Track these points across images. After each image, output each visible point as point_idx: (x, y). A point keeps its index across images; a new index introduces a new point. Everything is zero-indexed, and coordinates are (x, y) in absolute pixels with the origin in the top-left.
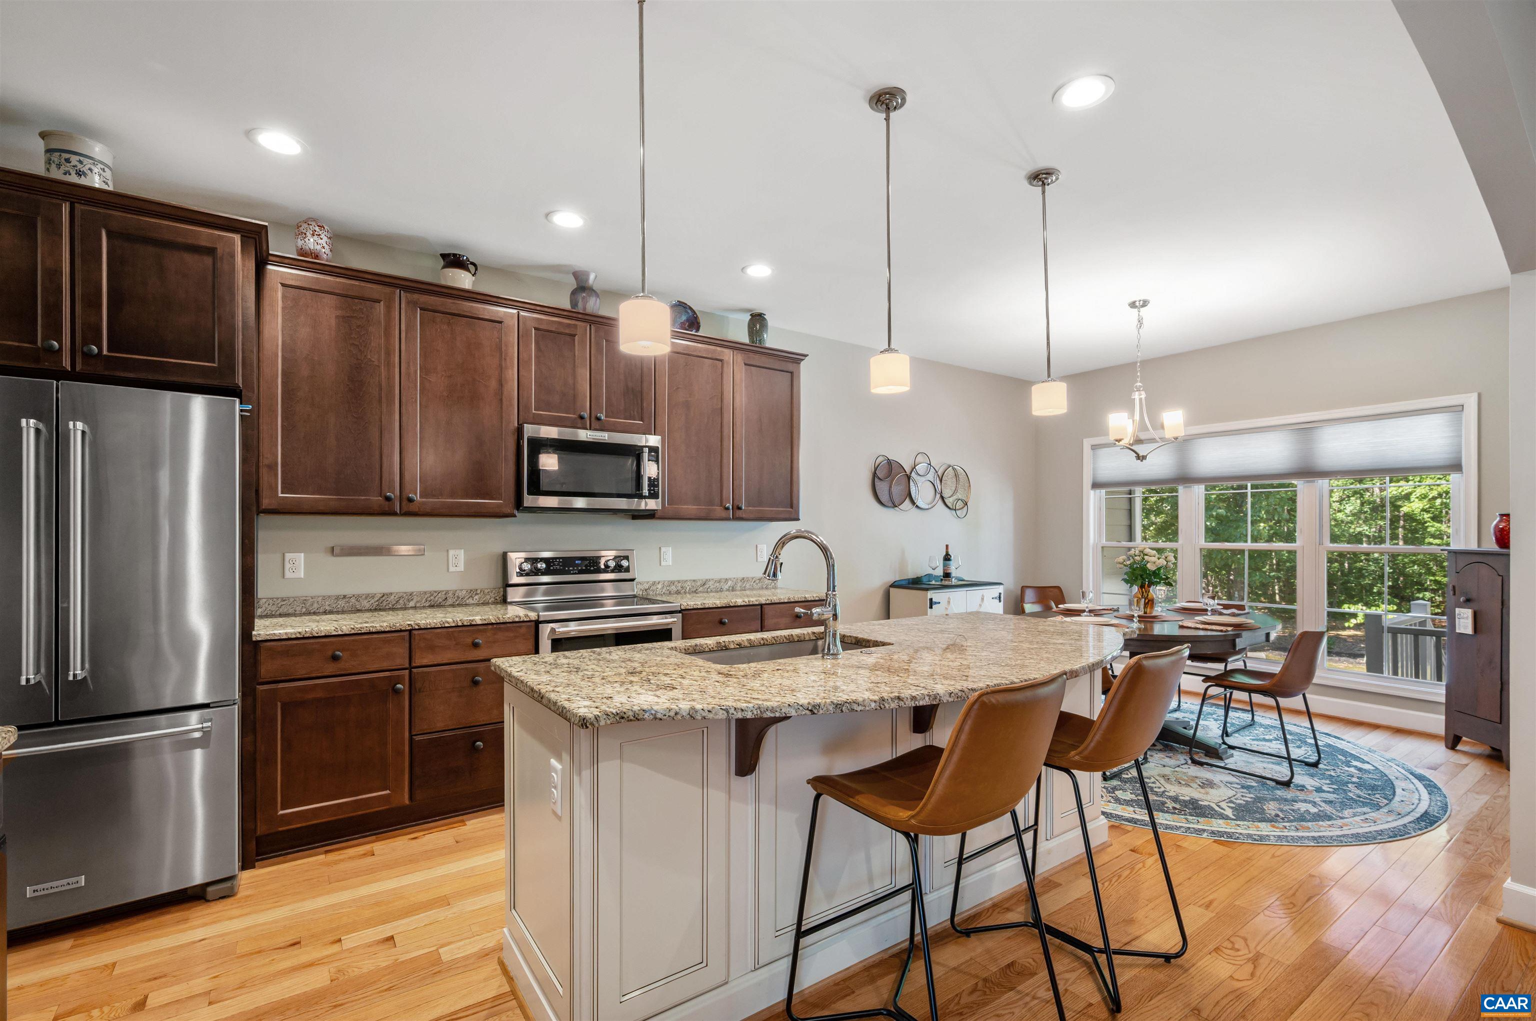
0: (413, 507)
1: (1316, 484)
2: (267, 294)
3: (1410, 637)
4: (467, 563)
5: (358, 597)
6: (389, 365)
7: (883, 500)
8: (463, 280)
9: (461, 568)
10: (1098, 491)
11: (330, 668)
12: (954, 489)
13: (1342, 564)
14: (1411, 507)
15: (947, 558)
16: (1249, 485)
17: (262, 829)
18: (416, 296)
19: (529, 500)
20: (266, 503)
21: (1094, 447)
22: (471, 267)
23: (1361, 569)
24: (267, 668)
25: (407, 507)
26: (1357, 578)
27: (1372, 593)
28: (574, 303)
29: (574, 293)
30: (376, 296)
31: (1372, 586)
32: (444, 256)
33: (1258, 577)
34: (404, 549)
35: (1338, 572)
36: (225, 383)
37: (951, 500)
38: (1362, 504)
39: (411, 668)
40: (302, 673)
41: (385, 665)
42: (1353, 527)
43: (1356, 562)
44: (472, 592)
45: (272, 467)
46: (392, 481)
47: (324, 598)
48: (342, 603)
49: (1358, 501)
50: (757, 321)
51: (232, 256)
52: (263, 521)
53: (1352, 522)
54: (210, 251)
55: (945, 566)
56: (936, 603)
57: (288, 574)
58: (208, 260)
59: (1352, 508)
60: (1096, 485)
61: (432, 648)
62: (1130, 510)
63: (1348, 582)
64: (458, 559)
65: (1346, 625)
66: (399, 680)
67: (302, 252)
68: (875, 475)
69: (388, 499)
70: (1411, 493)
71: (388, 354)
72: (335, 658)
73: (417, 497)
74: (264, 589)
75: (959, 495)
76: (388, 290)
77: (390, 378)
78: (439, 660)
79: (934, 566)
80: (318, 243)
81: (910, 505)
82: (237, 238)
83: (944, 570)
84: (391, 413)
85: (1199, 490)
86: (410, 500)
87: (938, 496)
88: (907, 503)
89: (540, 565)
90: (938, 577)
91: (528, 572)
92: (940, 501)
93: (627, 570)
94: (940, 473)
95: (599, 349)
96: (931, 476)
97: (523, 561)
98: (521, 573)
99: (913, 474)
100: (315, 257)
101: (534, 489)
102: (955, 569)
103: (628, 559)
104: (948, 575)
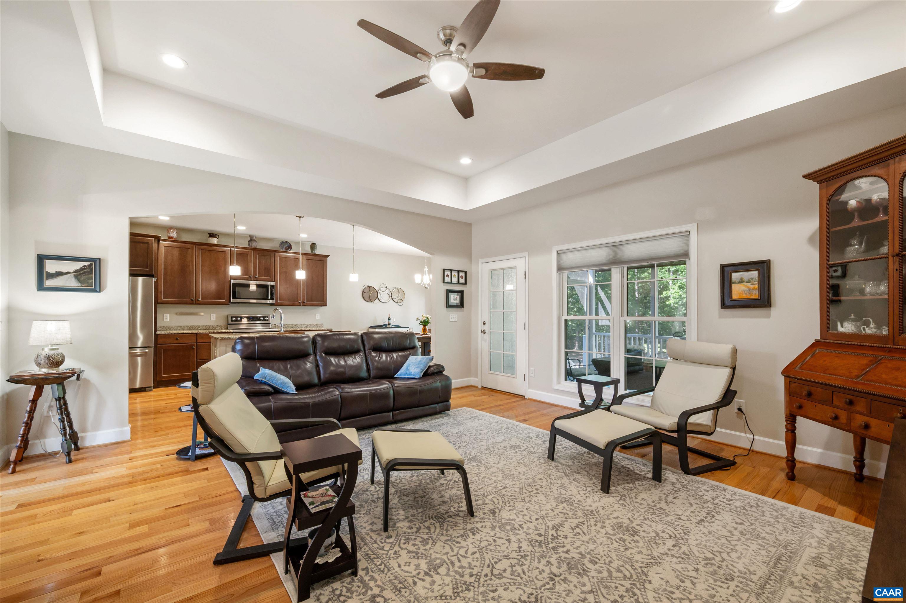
0: (199, 302)
2: (160, 248)
4: (217, 318)
5: (184, 327)
6: (193, 265)
7: (367, 299)
8: (215, 241)
9: (215, 319)
11: (176, 342)
12: (397, 296)
15: (389, 319)
17: (158, 379)
18: (200, 246)
19: (232, 300)
20: (159, 301)
22: (217, 236)
24: (160, 341)
25: (197, 302)
28: (249, 245)
29: (249, 241)
30: (189, 247)
32: (209, 234)
34: (202, 314)
36: (150, 273)
37: (396, 299)
39: (197, 343)
40: (168, 342)
41: (190, 342)
44: (218, 326)
45: (161, 292)
46: (193, 295)
47: (174, 326)
48: (179, 328)
50: (313, 246)
51: (152, 243)
52: (158, 305)
54: (147, 243)
57: (165, 320)
58: (147, 245)
61: (202, 338)
64: (214, 317)
66: (194, 345)
67: (169, 237)
68: (363, 291)
69: (192, 300)
71: (192, 262)
72: (177, 339)
73: (200, 299)
74: (158, 324)
75: (400, 297)
76: (192, 245)
77: (193, 268)
78: (205, 341)
80: (174, 234)
81: (379, 301)
82: (153, 239)
84: (193, 277)
86: (198, 300)
87: (390, 298)
88: (377, 300)
89: (239, 319)
90: (385, 325)
91: (235, 321)
92: (391, 300)
93: (268, 320)
94: (391, 290)
95: (256, 258)
96: (387, 291)
97: (232, 317)
98: (232, 321)
99: (379, 291)
100: (173, 238)
101: (234, 297)
102: (392, 322)
103: (268, 317)
104: (389, 324)
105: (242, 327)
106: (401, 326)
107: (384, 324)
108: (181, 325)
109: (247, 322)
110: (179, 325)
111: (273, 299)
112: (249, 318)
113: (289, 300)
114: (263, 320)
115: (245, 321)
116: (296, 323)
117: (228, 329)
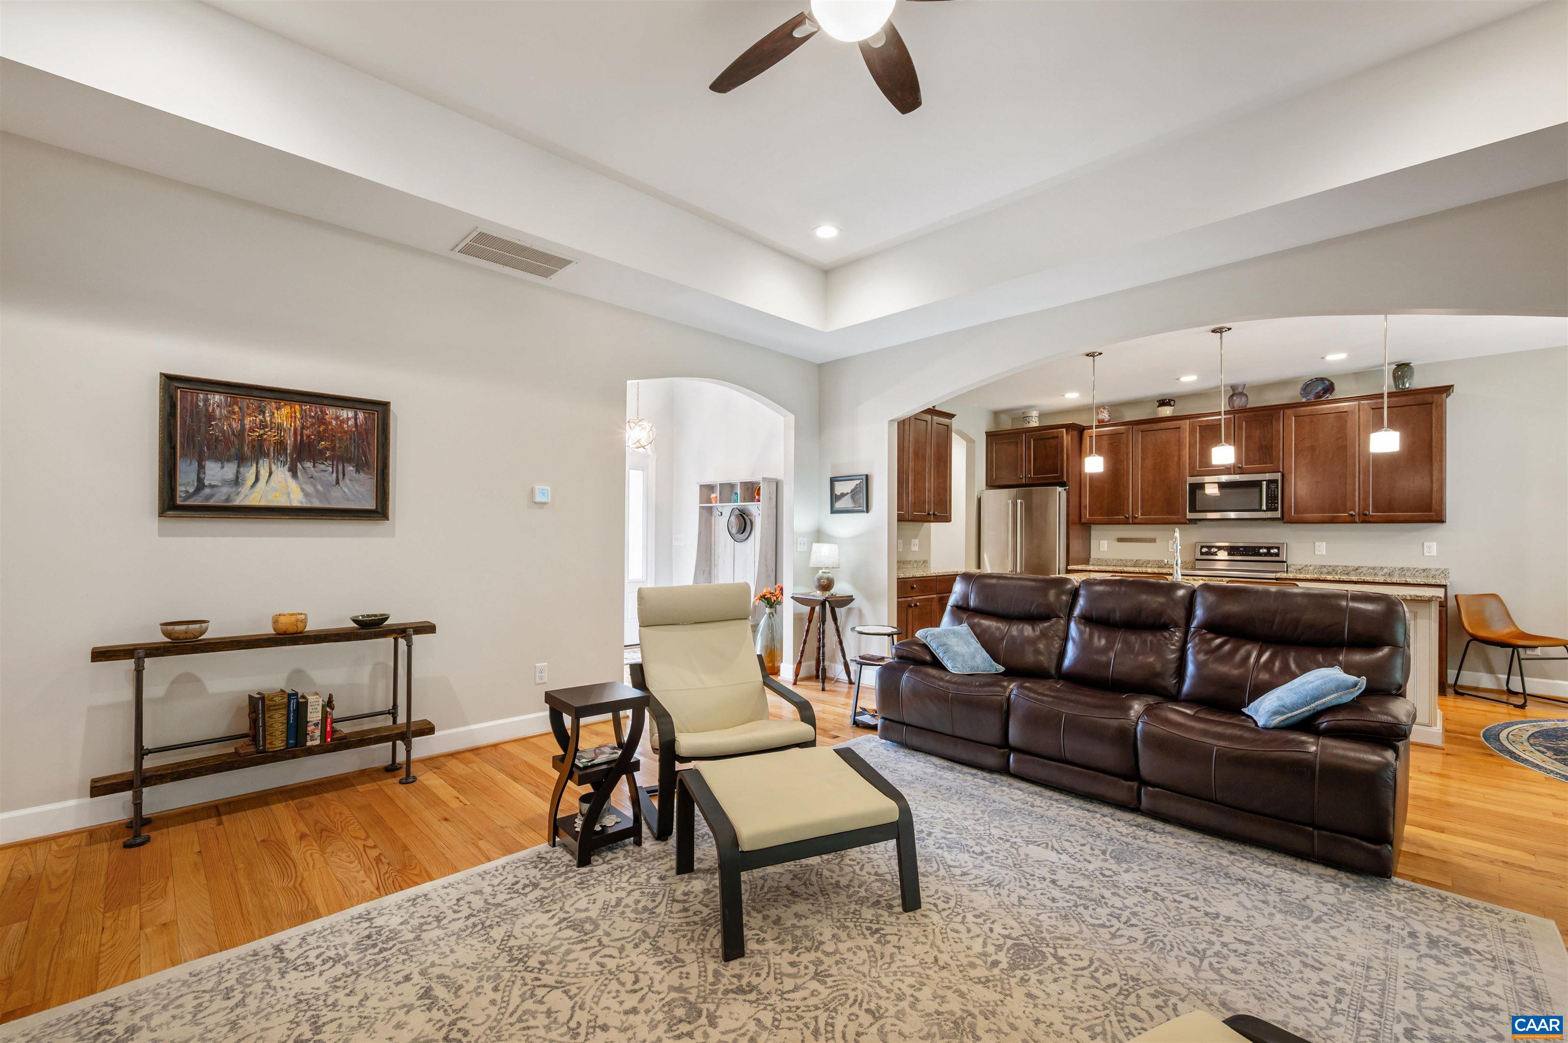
0: (1139, 521)
2: (1084, 440)
5: (1126, 561)
6: (1128, 460)
8: (1167, 411)
18: (1143, 426)
19: (1188, 514)
20: (1084, 520)
22: (1172, 403)
25: (1136, 520)
28: (1230, 404)
29: (1230, 398)
30: (1123, 431)
32: (1159, 402)
45: (1085, 507)
46: (1129, 509)
47: (1114, 559)
48: (1121, 562)
50: (1402, 371)
51: (1063, 436)
67: (1098, 421)
69: (1126, 517)
71: (1127, 454)
73: (1140, 516)
74: (1092, 555)
77: (1127, 464)
80: (1105, 416)
82: (1064, 430)
84: (1128, 480)
86: (1138, 518)
89: (1214, 550)
91: (1207, 553)
93: (1277, 555)
95: (1241, 428)
97: (1202, 547)
98: (1202, 554)
100: (1103, 421)
101: (1193, 509)
103: (1278, 548)
105: (1219, 565)
108: (1123, 558)
109: (1227, 558)
110: (1119, 558)
111: (1276, 509)
112: (1232, 550)
113: (1322, 510)
114: (1266, 555)
115: (1223, 555)
116: (1357, 565)
117: (1194, 568)
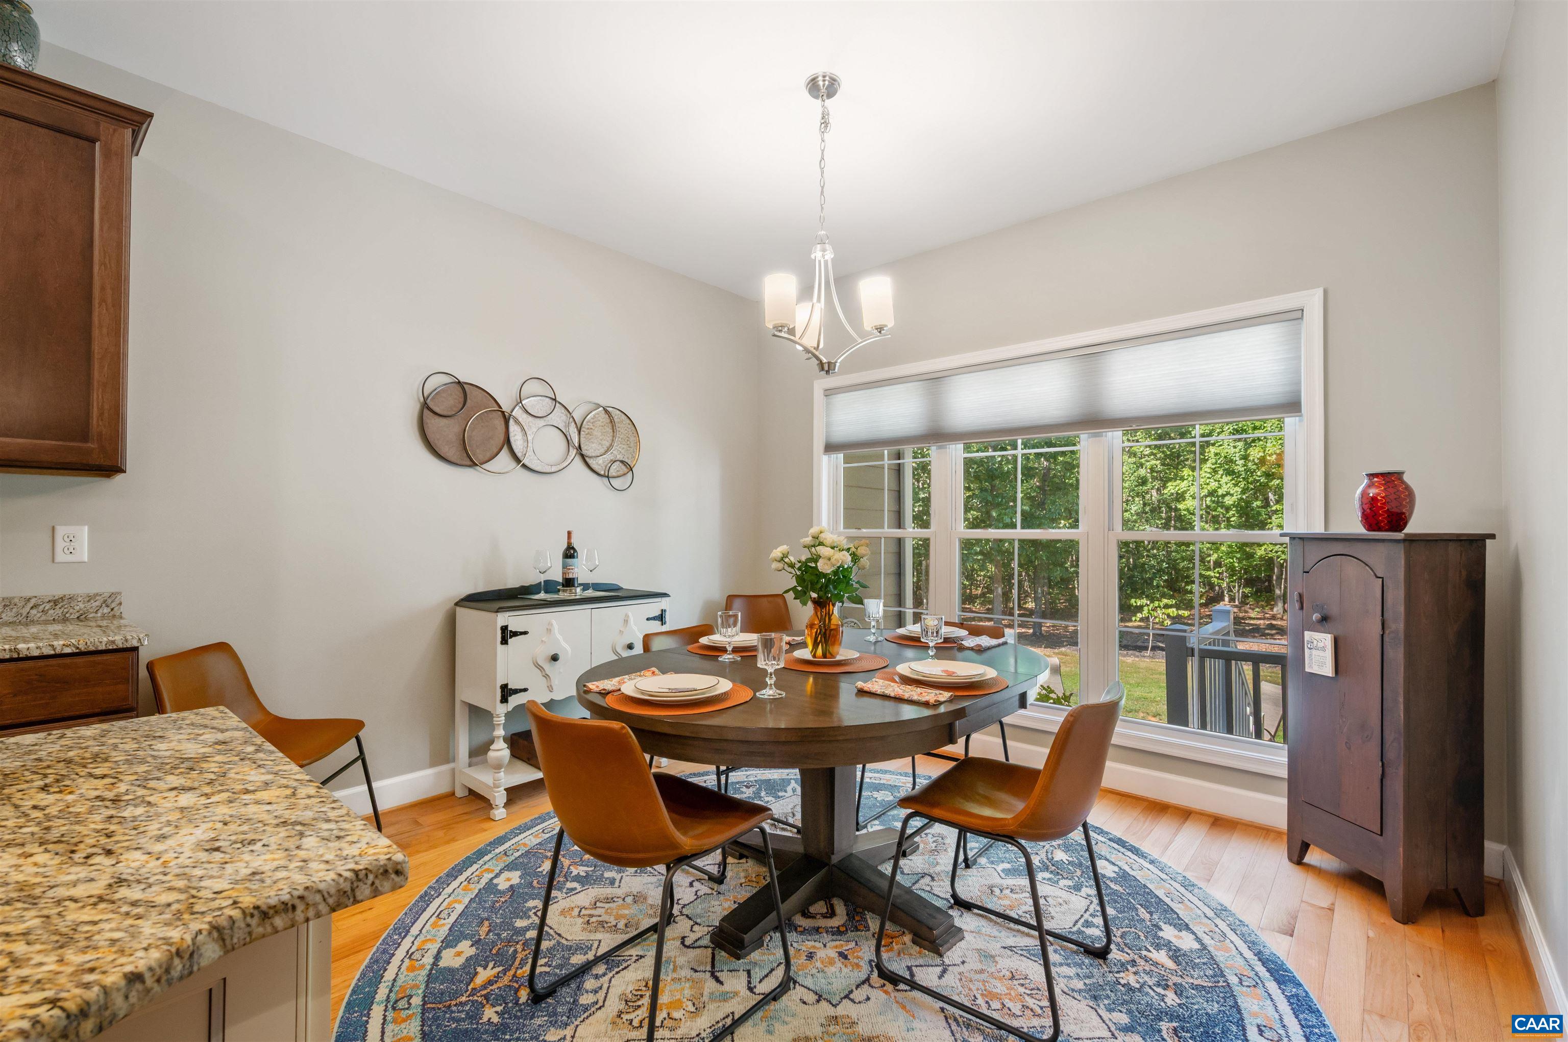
1: (1103, 438)
3: (1219, 664)
7: (445, 450)
10: (833, 456)
12: (608, 444)
13: (1128, 559)
14: (1186, 505)
15: (570, 553)
16: (1020, 442)
21: (829, 393)
23: (1144, 564)
26: (1141, 573)
27: (1153, 587)
31: (1152, 579)
33: (1059, 572)
35: (1125, 567)
37: (600, 460)
38: (1145, 504)
42: (1137, 525)
43: (1139, 558)
49: (1141, 502)
53: (1135, 521)
55: (565, 566)
56: (515, 634)
59: (1136, 508)
60: (830, 448)
62: (899, 492)
63: (1133, 576)
65: (1134, 619)
68: (425, 406)
70: (1185, 492)
75: (621, 453)
79: (542, 566)
81: (513, 464)
83: (563, 573)
85: (956, 453)
87: (573, 452)
88: (503, 459)
90: (549, 586)
92: (578, 461)
94: (578, 416)
96: (558, 418)
99: (517, 412)
102: (581, 571)
104: (569, 583)
106: (627, 584)
107: (542, 578)
